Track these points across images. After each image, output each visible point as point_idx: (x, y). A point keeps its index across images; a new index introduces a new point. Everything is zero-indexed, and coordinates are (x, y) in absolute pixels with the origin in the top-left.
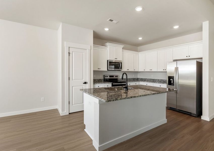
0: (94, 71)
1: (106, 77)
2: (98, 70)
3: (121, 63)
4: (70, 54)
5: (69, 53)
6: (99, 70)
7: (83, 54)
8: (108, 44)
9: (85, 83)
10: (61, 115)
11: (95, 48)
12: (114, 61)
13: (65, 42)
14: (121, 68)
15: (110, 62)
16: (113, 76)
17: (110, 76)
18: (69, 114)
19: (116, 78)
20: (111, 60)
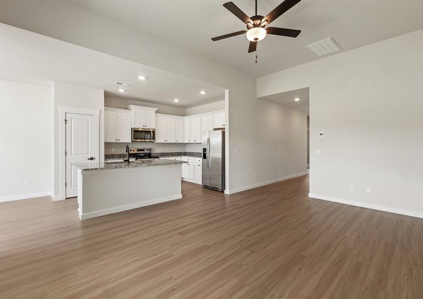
0: (105, 143)
1: (131, 151)
2: (116, 141)
3: (154, 132)
4: (67, 122)
5: (66, 120)
6: (118, 141)
7: (88, 121)
8: (131, 106)
9: (92, 159)
10: (54, 200)
11: (107, 112)
12: (140, 130)
13: (59, 107)
14: (154, 138)
15: (134, 131)
16: (143, 150)
17: (138, 150)
18: (66, 198)
19: (148, 152)
20: (135, 128)
